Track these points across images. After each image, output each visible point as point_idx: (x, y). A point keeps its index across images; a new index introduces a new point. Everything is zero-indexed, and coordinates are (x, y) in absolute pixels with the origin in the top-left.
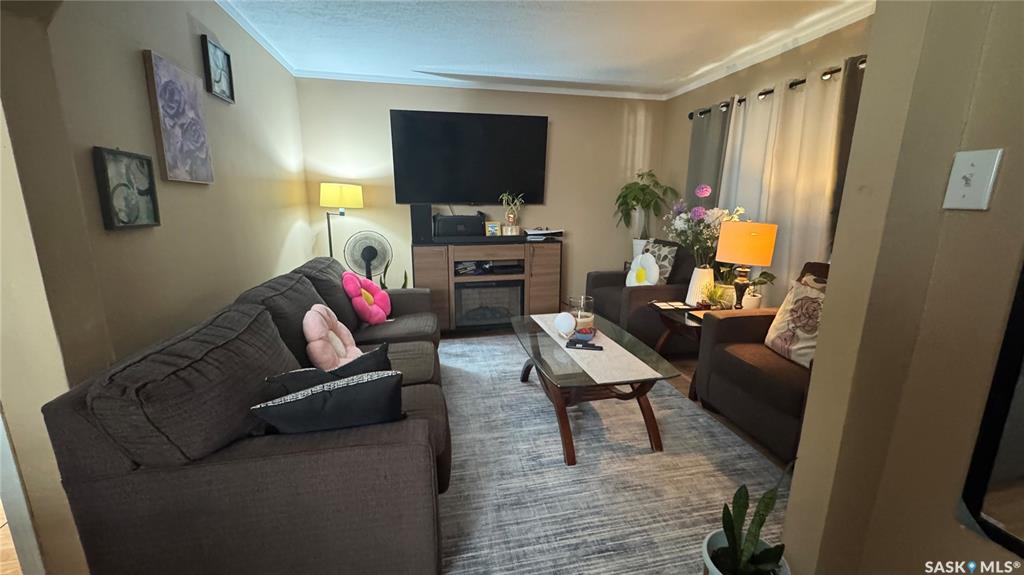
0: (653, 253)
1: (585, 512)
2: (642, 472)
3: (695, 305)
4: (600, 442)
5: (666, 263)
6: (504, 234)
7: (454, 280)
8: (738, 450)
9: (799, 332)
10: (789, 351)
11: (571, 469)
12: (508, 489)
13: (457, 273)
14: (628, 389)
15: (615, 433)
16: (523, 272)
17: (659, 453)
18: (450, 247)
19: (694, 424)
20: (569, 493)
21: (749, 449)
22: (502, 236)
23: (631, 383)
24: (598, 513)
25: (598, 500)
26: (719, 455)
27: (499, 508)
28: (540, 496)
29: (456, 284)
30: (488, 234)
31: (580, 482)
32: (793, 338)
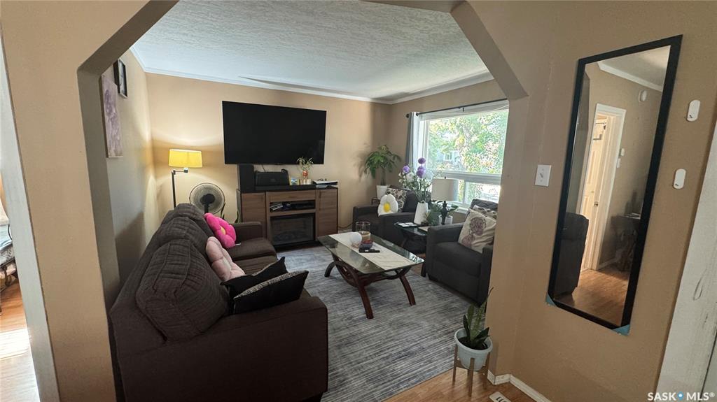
0: (393, 194)
1: (386, 341)
2: (409, 317)
3: (419, 223)
4: (382, 304)
5: (401, 200)
6: (301, 184)
7: (269, 215)
8: (450, 300)
9: (474, 235)
10: (471, 245)
11: (371, 321)
12: (341, 337)
13: (271, 210)
14: (394, 273)
15: (389, 299)
16: (314, 208)
17: (414, 306)
18: (267, 193)
19: (427, 288)
20: (374, 333)
21: (456, 298)
22: (300, 185)
23: (396, 270)
24: (392, 340)
25: (391, 334)
26: (442, 303)
27: (339, 347)
28: (360, 337)
29: (271, 217)
30: (291, 184)
31: (379, 327)
32: (472, 238)
